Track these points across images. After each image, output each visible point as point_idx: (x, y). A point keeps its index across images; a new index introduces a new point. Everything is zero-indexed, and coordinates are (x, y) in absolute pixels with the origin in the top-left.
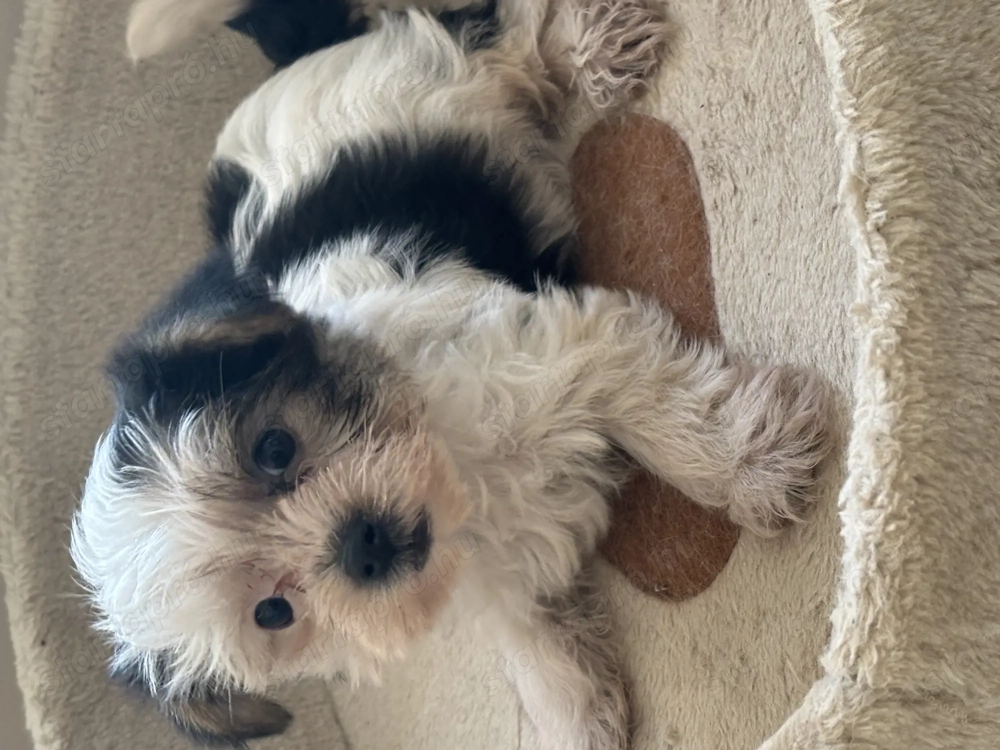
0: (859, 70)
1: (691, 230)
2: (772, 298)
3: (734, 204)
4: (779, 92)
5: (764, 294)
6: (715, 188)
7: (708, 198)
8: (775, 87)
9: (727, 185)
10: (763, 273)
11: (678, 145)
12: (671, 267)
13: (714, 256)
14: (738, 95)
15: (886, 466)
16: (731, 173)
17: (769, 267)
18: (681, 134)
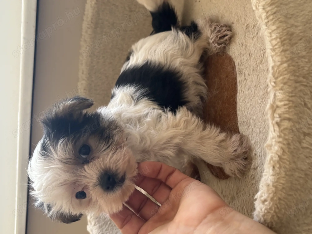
0: (278, 71)
1: (233, 87)
2: (251, 111)
3: (244, 83)
4: (258, 55)
5: (249, 109)
6: (240, 77)
7: (239, 79)
8: (257, 53)
9: (243, 77)
10: (250, 104)
11: (233, 62)
12: (227, 95)
13: (238, 96)
14: (248, 53)
15: (270, 194)
16: (244, 74)
17: (251, 102)
18: (234, 60)
